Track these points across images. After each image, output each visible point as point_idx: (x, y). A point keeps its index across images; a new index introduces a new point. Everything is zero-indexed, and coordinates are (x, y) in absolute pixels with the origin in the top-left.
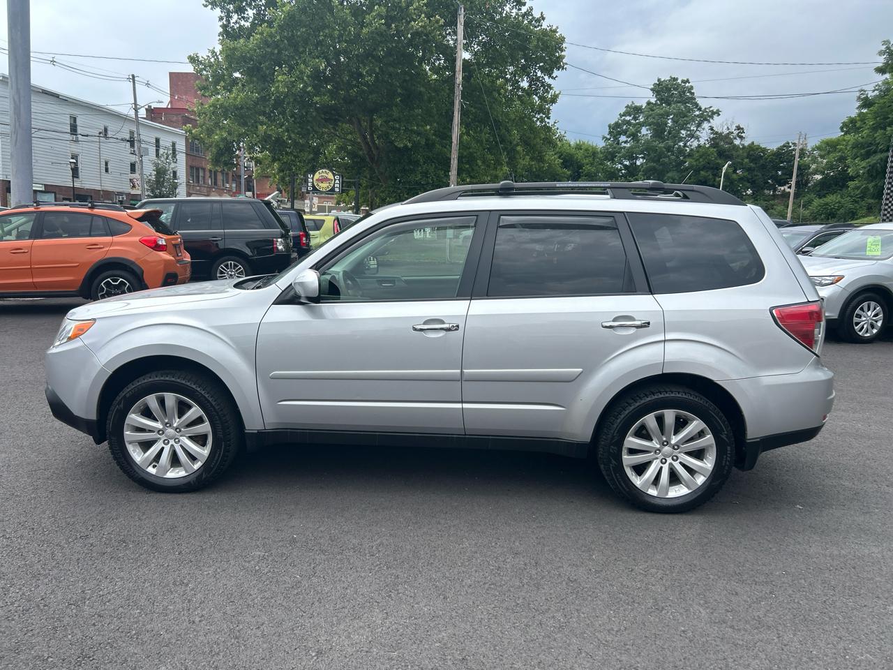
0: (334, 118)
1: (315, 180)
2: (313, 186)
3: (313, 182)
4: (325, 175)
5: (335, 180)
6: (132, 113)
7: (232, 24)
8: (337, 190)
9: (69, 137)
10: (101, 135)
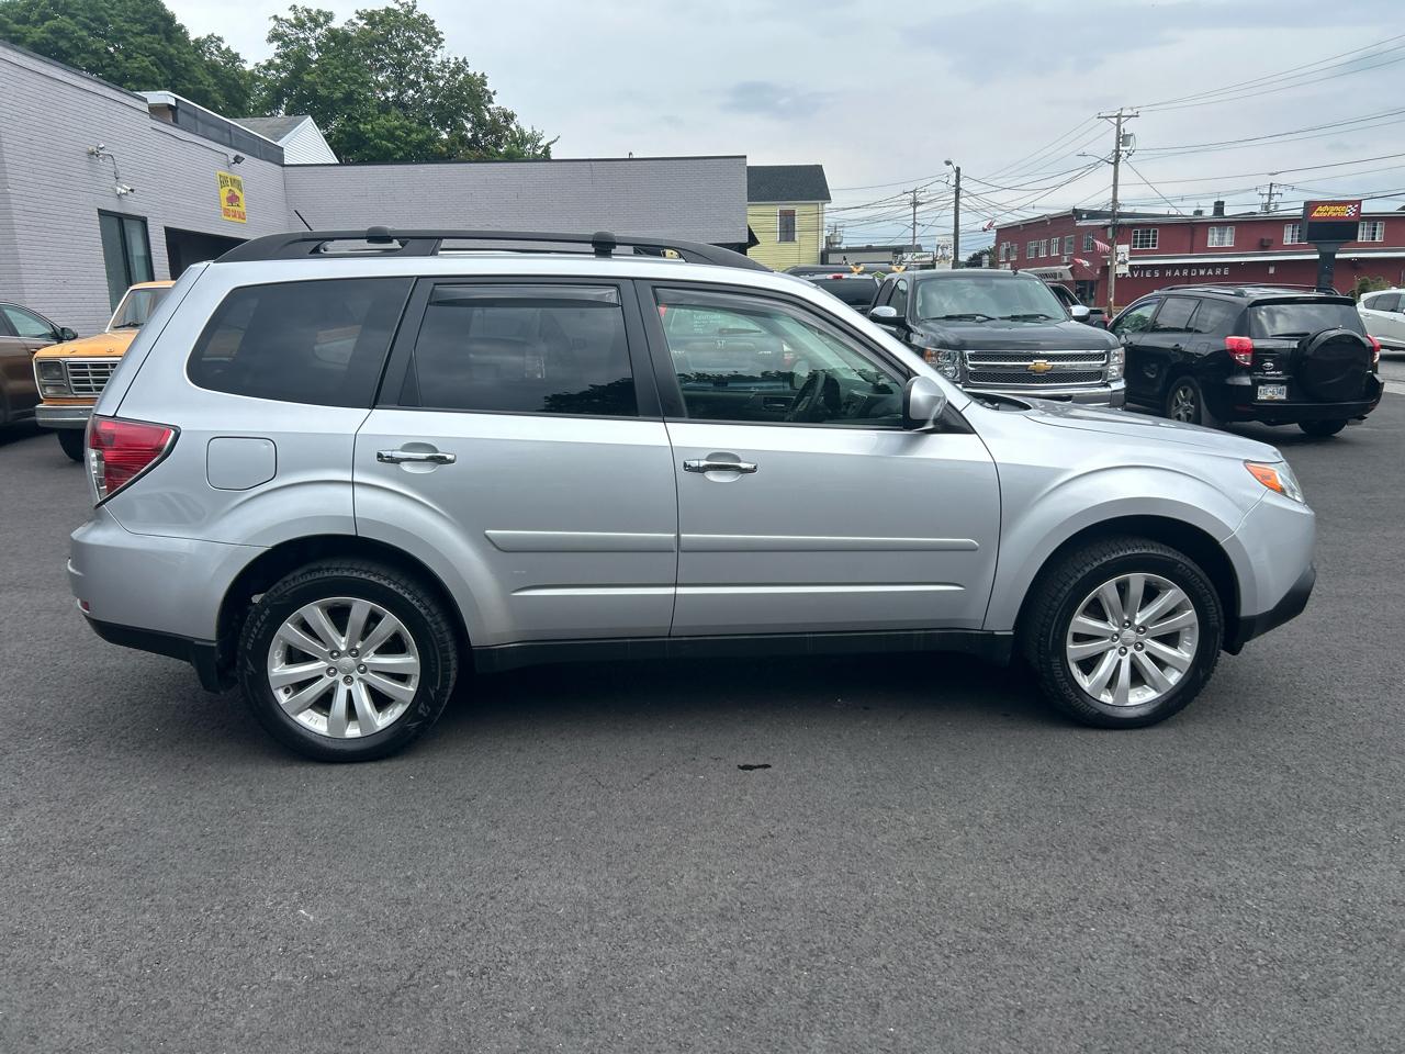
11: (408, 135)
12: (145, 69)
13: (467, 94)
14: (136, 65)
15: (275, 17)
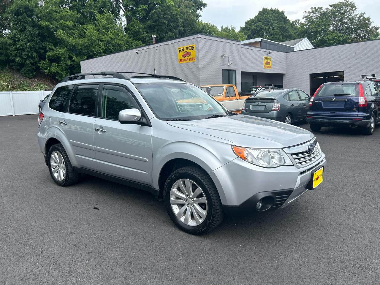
11: (339, 38)
12: (276, 32)
13: (364, 23)
14: (274, 31)
15: (305, 12)
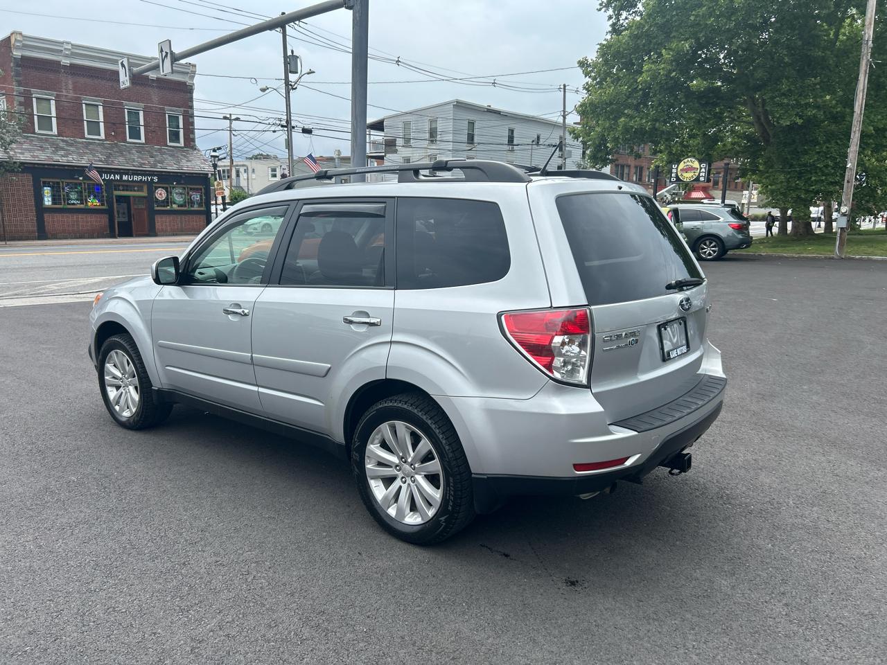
0: (711, 101)
1: (679, 170)
2: (677, 177)
3: (677, 173)
4: (690, 164)
5: (701, 168)
6: (561, 120)
7: (621, 22)
8: (702, 179)
9: (507, 148)
10: (534, 143)
